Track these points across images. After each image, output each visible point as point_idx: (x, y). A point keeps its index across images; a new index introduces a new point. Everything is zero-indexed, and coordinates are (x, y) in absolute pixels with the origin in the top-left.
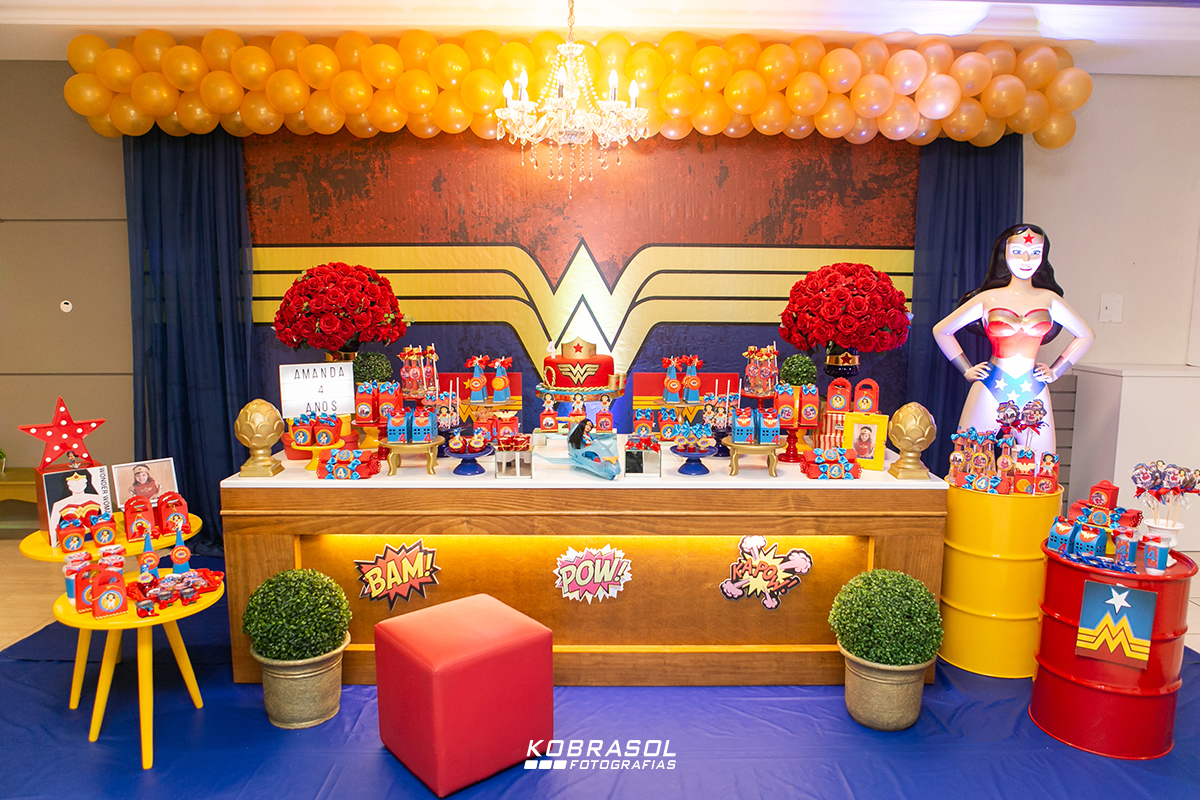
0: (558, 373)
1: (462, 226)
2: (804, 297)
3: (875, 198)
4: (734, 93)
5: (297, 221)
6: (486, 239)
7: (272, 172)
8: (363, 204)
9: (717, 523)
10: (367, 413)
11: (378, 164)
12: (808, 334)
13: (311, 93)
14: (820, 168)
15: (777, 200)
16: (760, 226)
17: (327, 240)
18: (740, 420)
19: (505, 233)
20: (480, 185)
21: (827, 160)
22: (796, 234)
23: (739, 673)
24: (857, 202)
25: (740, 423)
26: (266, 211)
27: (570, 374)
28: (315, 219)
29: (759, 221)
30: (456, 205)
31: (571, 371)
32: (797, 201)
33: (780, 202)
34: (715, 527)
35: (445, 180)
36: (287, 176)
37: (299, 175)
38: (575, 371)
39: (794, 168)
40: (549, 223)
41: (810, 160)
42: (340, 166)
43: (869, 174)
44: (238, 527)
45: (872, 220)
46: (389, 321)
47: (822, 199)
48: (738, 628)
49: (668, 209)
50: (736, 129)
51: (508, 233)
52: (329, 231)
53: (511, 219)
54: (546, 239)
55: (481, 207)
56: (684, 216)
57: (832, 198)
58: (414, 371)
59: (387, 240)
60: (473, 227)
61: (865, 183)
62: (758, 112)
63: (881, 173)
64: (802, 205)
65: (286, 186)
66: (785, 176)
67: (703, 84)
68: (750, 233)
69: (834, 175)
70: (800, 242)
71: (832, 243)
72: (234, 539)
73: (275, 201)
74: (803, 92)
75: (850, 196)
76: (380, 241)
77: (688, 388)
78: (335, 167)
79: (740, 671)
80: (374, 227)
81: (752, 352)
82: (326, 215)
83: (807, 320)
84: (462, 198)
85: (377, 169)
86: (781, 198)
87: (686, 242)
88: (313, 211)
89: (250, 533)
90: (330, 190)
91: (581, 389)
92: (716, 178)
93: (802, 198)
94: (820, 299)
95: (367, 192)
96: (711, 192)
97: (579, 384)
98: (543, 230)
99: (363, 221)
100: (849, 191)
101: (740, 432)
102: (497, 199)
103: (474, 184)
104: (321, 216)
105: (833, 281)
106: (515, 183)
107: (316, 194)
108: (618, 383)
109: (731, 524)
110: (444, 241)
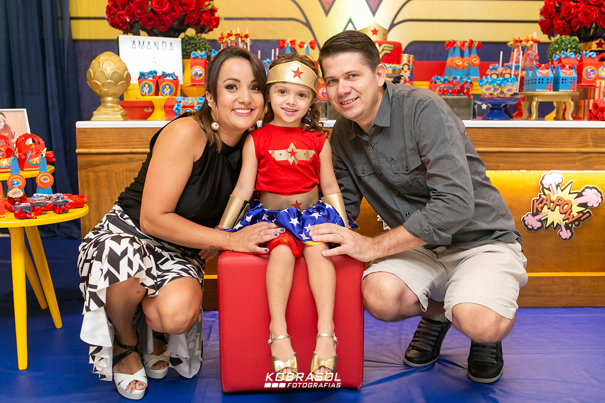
9: (524, 160)
12: (572, 19)
18: (540, 71)
23: (539, 296)
25: (540, 73)
34: (522, 163)
44: (92, 165)
46: (209, 7)
48: (536, 257)
72: (88, 176)
79: (541, 294)
81: (517, 41)
89: (103, 171)
101: (541, 81)
109: (536, 160)
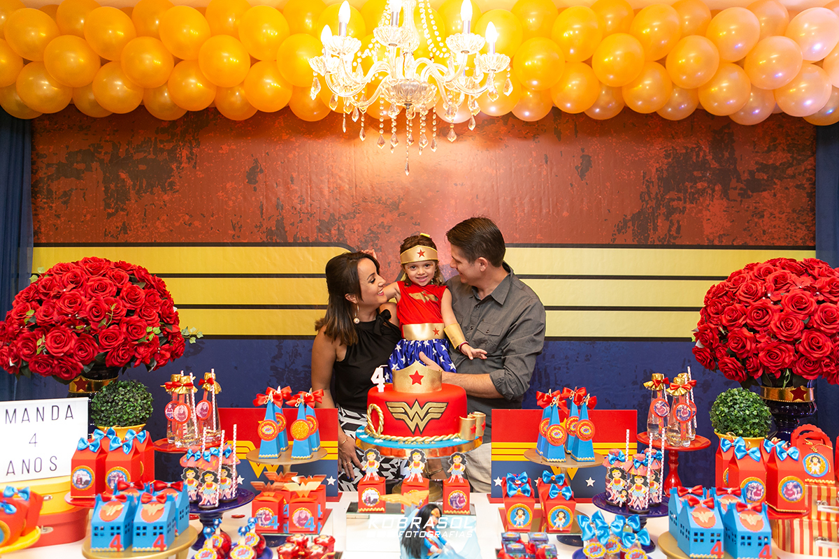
0: (387, 414)
1: (280, 225)
2: (737, 305)
3: (765, 190)
4: (606, 60)
5: (89, 217)
6: (307, 238)
7: (64, 161)
8: (166, 198)
10: (87, 482)
11: (185, 153)
12: (748, 358)
13: (102, 65)
14: (698, 156)
15: (649, 193)
16: (630, 224)
17: (121, 239)
19: (330, 231)
20: (301, 177)
21: (706, 148)
22: (673, 233)
24: (744, 195)
26: (54, 205)
27: (404, 417)
28: (110, 215)
29: (629, 217)
30: (274, 199)
31: (406, 413)
32: (673, 194)
33: (653, 196)
35: (261, 171)
36: (81, 166)
37: (95, 165)
38: (411, 413)
39: (667, 156)
40: (381, 220)
41: (686, 148)
42: (142, 155)
43: (757, 163)
45: (763, 216)
46: (151, 337)
47: (702, 192)
49: (521, 204)
50: (602, 108)
51: (333, 232)
52: (125, 229)
53: (337, 215)
54: (378, 238)
55: (302, 201)
56: (541, 211)
57: (713, 190)
58: (180, 409)
59: (192, 240)
60: (292, 224)
61: (751, 173)
62: (633, 85)
63: (771, 162)
64: (679, 199)
65: (78, 178)
66: (658, 165)
67: (569, 51)
68: (619, 231)
69: (715, 165)
70: (678, 242)
71: (716, 243)
73: (65, 194)
74: (689, 57)
75: (735, 189)
76: (183, 240)
77: (577, 438)
78: (136, 157)
80: (177, 224)
81: (659, 382)
82: (123, 210)
83: (746, 338)
84: (280, 191)
85: (184, 159)
86: (654, 190)
87: (543, 242)
88: (108, 206)
90: (129, 182)
91: (420, 439)
92: (577, 168)
93: (679, 191)
94: (764, 309)
95: (172, 184)
96: (572, 185)
97: (417, 432)
98: (375, 229)
99: (165, 217)
100: (733, 183)
101: (699, 538)
102: (321, 192)
103: (295, 175)
104: (117, 211)
105: (780, 282)
106: (342, 175)
107: (112, 186)
108: (473, 430)
110: (259, 240)
